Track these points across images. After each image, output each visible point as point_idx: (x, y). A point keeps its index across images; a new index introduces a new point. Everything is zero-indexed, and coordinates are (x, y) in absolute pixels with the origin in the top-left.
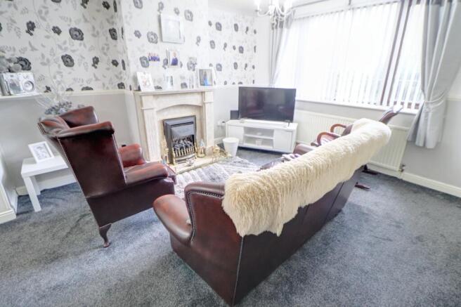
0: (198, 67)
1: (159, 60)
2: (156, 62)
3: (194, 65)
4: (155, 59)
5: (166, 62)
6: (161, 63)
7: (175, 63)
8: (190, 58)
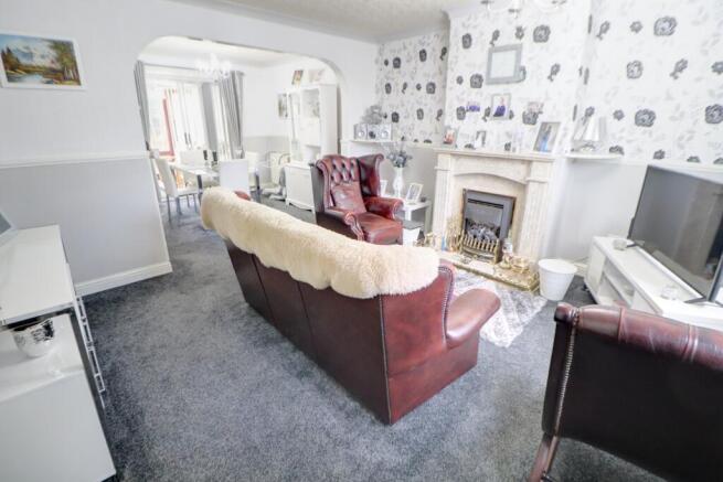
0: (541, 119)
1: (478, 110)
2: (475, 113)
3: (535, 116)
4: (474, 109)
5: (488, 113)
6: (482, 113)
7: (500, 113)
8: (531, 104)
